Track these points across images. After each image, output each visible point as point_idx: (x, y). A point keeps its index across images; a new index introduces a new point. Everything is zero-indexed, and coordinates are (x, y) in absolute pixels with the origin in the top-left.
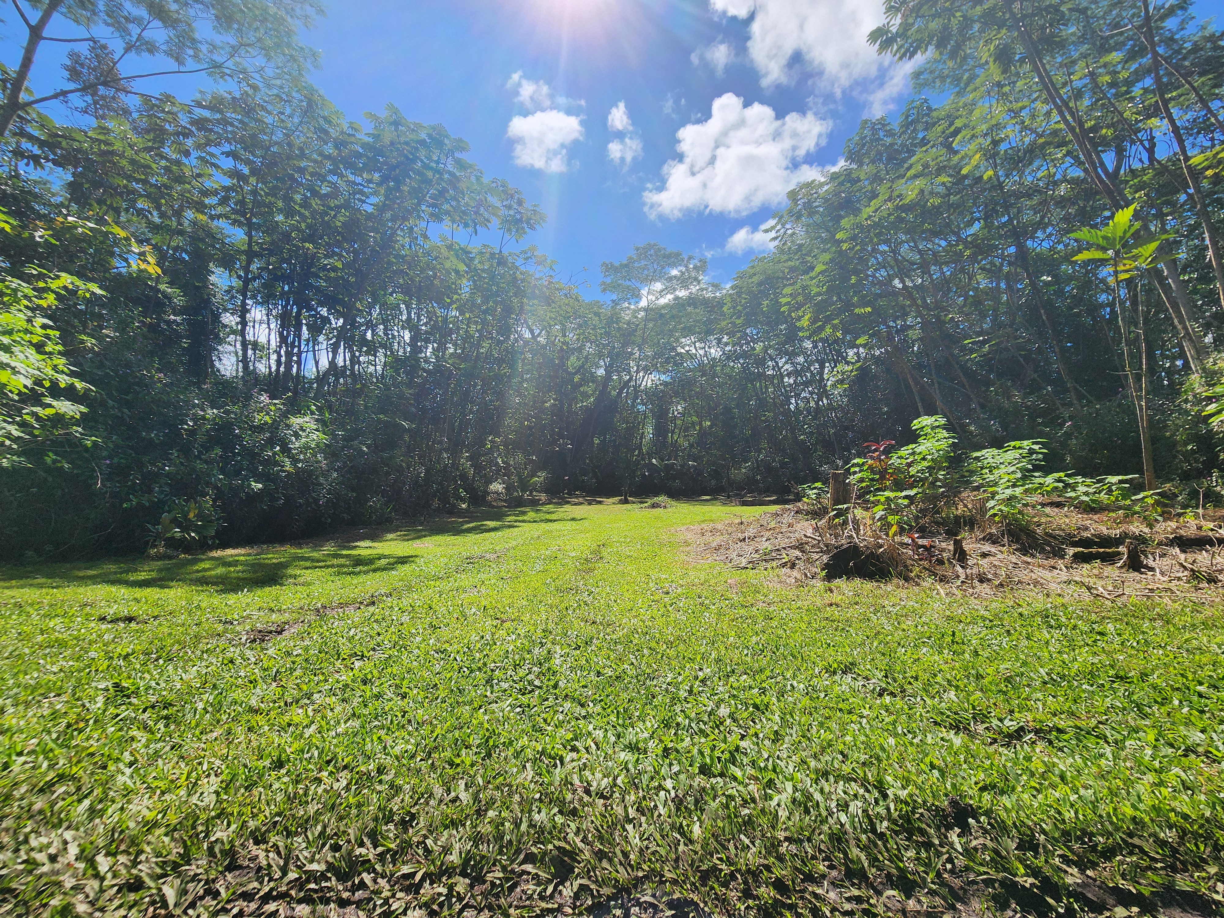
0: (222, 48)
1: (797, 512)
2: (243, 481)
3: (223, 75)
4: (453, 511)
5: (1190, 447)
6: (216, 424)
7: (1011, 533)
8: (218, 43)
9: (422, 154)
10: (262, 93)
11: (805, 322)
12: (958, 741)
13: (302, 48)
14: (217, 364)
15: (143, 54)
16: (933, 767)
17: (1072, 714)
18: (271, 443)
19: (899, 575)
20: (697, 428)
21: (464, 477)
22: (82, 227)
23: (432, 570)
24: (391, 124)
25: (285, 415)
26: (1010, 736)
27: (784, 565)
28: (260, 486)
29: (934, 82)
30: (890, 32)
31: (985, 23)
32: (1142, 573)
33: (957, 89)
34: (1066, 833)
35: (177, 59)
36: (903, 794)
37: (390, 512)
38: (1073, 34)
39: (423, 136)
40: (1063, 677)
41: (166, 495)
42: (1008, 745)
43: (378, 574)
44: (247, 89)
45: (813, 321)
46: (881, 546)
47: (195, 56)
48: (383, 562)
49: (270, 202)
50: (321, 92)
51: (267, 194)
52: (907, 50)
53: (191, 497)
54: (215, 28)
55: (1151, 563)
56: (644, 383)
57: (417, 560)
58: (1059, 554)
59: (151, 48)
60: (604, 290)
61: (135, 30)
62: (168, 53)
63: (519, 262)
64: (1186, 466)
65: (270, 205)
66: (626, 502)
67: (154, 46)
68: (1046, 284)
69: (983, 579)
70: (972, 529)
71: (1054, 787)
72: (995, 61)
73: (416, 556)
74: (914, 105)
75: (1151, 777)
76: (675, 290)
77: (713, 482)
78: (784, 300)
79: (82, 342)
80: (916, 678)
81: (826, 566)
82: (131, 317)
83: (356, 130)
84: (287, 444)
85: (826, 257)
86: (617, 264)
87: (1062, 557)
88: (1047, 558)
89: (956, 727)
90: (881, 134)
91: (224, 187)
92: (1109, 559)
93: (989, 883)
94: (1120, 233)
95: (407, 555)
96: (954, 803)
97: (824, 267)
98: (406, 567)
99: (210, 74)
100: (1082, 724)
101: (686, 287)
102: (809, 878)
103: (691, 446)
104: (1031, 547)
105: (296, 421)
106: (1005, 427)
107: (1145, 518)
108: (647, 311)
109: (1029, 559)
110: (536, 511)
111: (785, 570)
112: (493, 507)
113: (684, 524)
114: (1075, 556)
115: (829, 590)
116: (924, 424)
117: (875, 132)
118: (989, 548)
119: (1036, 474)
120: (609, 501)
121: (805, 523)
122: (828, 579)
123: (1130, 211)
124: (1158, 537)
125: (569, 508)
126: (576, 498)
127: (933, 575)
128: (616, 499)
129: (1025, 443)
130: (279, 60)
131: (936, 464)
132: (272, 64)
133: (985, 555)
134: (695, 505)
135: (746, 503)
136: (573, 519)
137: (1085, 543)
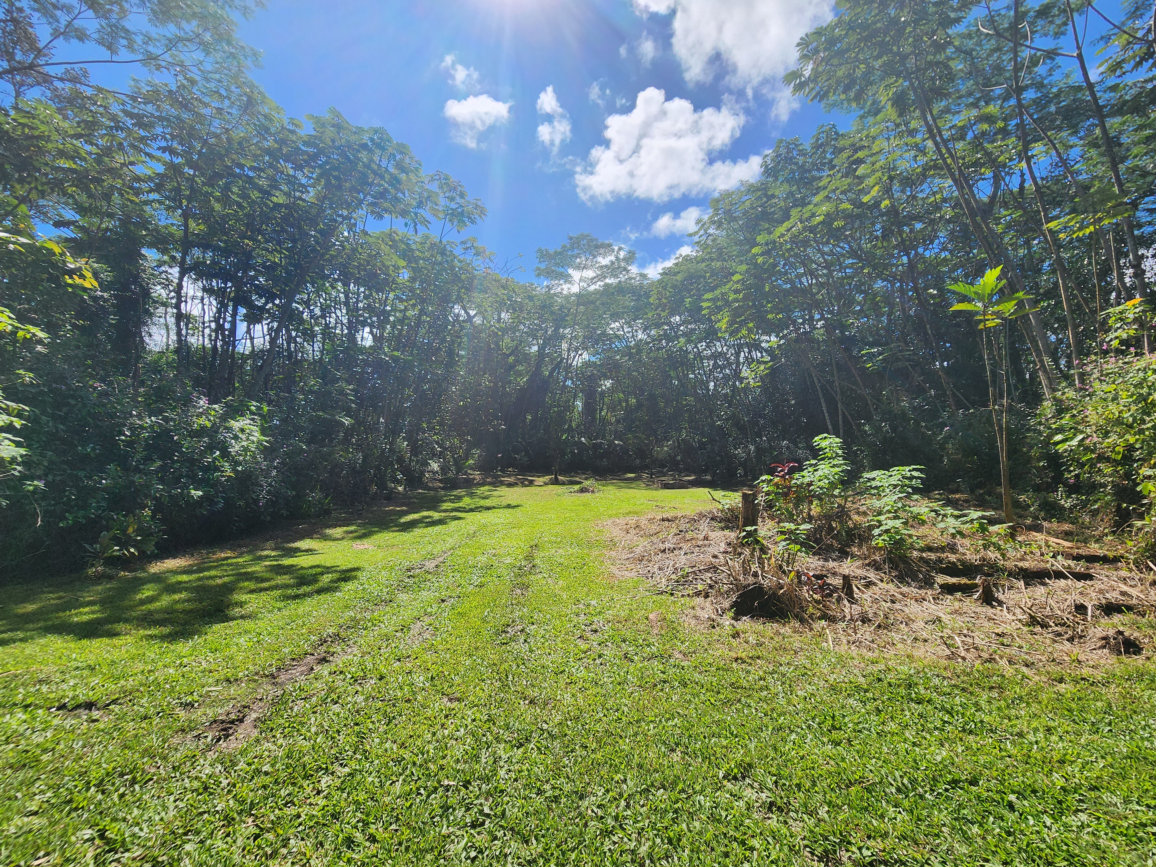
0: (159, 40)
1: (712, 519)
2: (182, 490)
3: (158, 67)
4: (391, 497)
5: (1041, 464)
6: (155, 432)
7: (891, 561)
8: (154, 35)
9: (363, 155)
10: (200, 85)
11: (723, 325)
13: (242, 47)
14: (147, 339)
15: (72, 40)
17: (913, 840)
18: (210, 448)
19: (797, 616)
20: (624, 404)
21: (400, 460)
22: (14, 243)
23: (374, 589)
24: (333, 126)
25: (224, 418)
27: (698, 594)
28: (200, 493)
29: (842, 103)
30: (804, 76)
31: (885, 72)
32: (993, 607)
33: (862, 112)
35: (109, 48)
37: (329, 503)
38: (961, 70)
39: (365, 138)
40: (912, 783)
41: (103, 511)
43: (322, 597)
44: (185, 82)
45: (731, 323)
46: (782, 588)
47: (130, 47)
48: (326, 579)
49: (207, 192)
50: (262, 89)
51: (204, 185)
52: (818, 93)
53: (130, 511)
54: (150, 20)
55: (1001, 597)
56: (575, 363)
57: (359, 574)
58: (928, 583)
59: (82, 36)
60: (539, 275)
61: (64, 18)
62: (100, 42)
63: (458, 251)
64: (1038, 481)
65: (208, 194)
66: (556, 482)
67: (85, 35)
68: (933, 296)
69: (865, 620)
70: (860, 546)
72: (893, 105)
73: (357, 569)
74: (824, 129)
76: (605, 277)
77: (638, 461)
78: (705, 305)
79: (19, 377)
80: (799, 787)
81: (735, 604)
82: (62, 320)
83: (296, 126)
84: (227, 447)
85: (744, 267)
86: (551, 252)
87: (931, 587)
88: (920, 588)
89: (826, 858)
90: (795, 153)
91: (158, 174)
92: (967, 590)
94: (988, 291)
95: (350, 566)
97: (741, 277)
98: (350, 586)
99: (144, 65)
100: (919, 854)
101: (616, 276)
103: (618, 421)
104: (908, 576)
105: (236, 425)
106: (894, 429)
107: (999, 549)
108: (578, 296)
109: (905, 589)
110: (471, 495)
111: (700, 600)
112: (429, 489)
113: (610, 516)
114: (941, 586)
115: (736, 635)
116: (824, 444)
117: (789, 151)
118: (872, 575)
119: (915, 497)
120: (540, 481)
121: (720, 533)
122: (736, 618)
123: (997, 271)
124: (1010, 565)
125: (503, 490)
126: (509, 476)
127: (824, 617)
128: (547, 478)
129: (907, 468)
130: (218, 56)
131: (833, 485)
132: (210, 59)
133: (869, 584)
134: (621, 487)
135: (667, 486)
136: (509, 506)
137: (951, 570)
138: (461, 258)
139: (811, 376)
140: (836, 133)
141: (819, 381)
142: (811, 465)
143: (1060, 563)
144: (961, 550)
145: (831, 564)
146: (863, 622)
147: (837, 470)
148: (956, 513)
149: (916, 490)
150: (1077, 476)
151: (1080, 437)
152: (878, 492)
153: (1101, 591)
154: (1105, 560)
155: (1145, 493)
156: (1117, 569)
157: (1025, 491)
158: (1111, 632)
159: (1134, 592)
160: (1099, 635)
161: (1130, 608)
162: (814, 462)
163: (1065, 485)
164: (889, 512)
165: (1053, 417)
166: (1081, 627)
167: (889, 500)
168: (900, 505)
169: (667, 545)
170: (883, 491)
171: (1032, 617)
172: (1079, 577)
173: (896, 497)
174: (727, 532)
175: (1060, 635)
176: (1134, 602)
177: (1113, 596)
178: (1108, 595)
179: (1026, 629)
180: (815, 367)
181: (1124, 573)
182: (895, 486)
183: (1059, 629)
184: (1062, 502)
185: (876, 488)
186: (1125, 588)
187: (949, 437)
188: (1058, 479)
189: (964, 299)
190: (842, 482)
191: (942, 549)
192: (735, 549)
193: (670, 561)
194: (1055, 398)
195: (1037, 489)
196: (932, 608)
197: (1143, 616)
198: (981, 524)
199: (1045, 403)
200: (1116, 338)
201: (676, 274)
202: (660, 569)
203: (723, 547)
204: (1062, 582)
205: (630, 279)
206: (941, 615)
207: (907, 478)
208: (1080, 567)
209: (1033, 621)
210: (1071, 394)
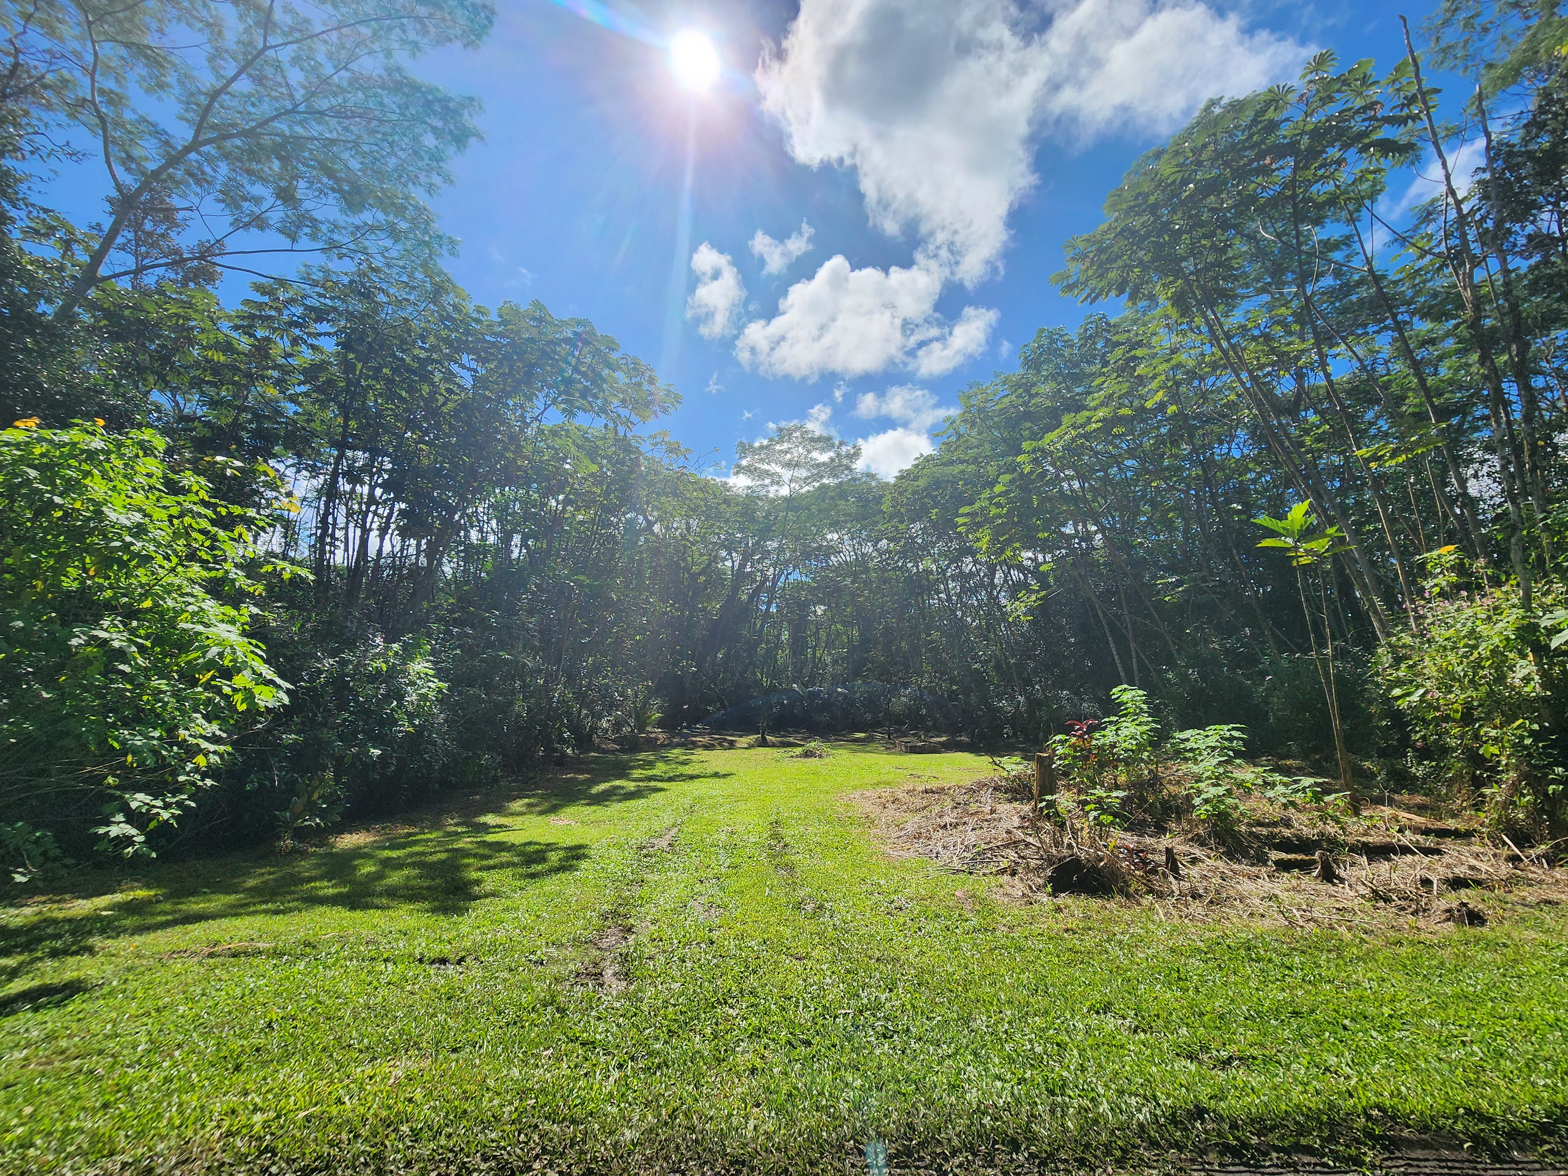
0: (346, 229)
1: (995, 789)
2: (360, 748)
3: (341, 256)
4: (563, 762)
5: (1384, 723)
6: (331, 677)
7: (1217, 835)
8: (343, 224)
11: (983, 545)
12: (1193, 1067)
15: (254, 231)
16: (1182, 1085)
17: (1262, 1046)
18: (385, 696)
19: (1121, 891)
20: (845, 639)
21: (569, 713)
22: (231, 468)
25: (404, 661)
26: (1224, 1062)
27: (1003, 871)
28: (379, 752)
32: (1334, 885)
34: (1252, 1120)
35: (291, 237)
36: (1168, 1102)
39: (568, 331)
40: (1258, 1012)
42: (1223, 1069)
44: (368, 271)
45: (993, 541)
46: (1101, 860)
48: (554, 856)
50: (452, 276)
54: (341, 209)
55: (1343, 874)
56: (781, 584)
58: (1262, 860)
59: (263, 225)
60: (739, 474)
62: (282, 231)
63: (645, 447)
64: (1382, 744)
66: (763, 743)
67: (267, 224)
68: (1238, 512)
69: (1195, 896)
70: (1178, 820)
71: (1248, 1095)
74: (1093, 319)
75: (1300, 1088)
76: (822, 477)
77: (868, 716)
78: (960, 521)
80: (1158, 1016)
81: (1051, 879)
83: (481, 313)
84: (404, 696)
85: (1005, 476)
86: (756, 445)
87: (1265, 864)
88: (1252, 865)
89: (1191, 1057)
90: (1060, 344)
92: (1305, 867)
93: (1216, 1145)
94: (1297, 527)
96: (1196, 1106)
97: (1004, 488)
99: (325, 253)
100: (1267, 1053)
101: (836, 476)
102: (1133, 1146)
103: (837, 662)
104: (1237, 852)
105: (412, 667)
106: (1203, 677)
107: (1338, 822)
108: (788, 500)
109: (1236, 866)
110: (666, 760)
111: (1006, 878)
112: (604, 751)
113: (855, 788)
114: (1276, 863)
115: (1059, 910)
116: (1126, 697)
117: (1052, 341)
118: (1198, 852)
119: (1238, 761)
120: (743, 741)
121: (1008, 806)
122: (1054, 894)
123: (1304, 506)
124: (1351, 840)
125: (701, 755)
126: (701, 734)
127: (1151, 891)
128: (752, 738)
129: (1226, 727)
130: (408, 243)
131: (1141, 748)
132: (399, 247)
133: (1194, 861)
134: (856, 751)
135: (914, 750)
136: (716, 775)
137: (1285, 845)
138: (649, 455)
139: (1093, 608)
140: (1107, 323)
141: (1105, 615)
142: (1111, 723)
143: (1408, 838)
144: (1296, 825)
145: (1148, 840)
146: (1194, 897)
147: (1145, 728)
148: (1286, 779)
149: (1238, 754)
150: (1424, 738)
151: (1421, 691)
152: (1193, 756)
153: (1448, 866)
154: (1456, 834)
155: (1488, 756)
156: (1470, 844)
157: (1368, 757)
158: (1455, 905)
159: (1483, 866)
160: (1443, 908)
161: (1479, 883)
162: (1114, 719)
163: (1415, 750)
164: (1209, 778)
165: (1391, 666)
166: (1424, 900)
167: (1208, 764)
168: (1221, 770)
169: (947, 819)
170: (1200, 754)
171: (1374, 891)
172: (1427, 851)
173: (1216, 761)
174: (1016, 804)
175: (1403, 909)
176: (1483, 876)
177: (1461, 871)
178: (1456, 870)
179: (1368, 904)
180: (1098, 597)
181: (1476, 848)
182: (1213, 748)
183: (1403, 903)
184: (1413, 770)
185: (1192, 750)
186: (1473, 862)
187: (1273, 688)
188: (1405, 741)
189: (1272, 534)
190: (1151, 743)
191: (1275, 824)
192: (1032, 823)
193: (955, 837)
194: (1390, 645)
195: (1383, 754)
196: (1266, 886)
197: (1492, 891)
198: (1314, 792)
199: (1380, 651)
200: (1436, 585)
201: (916, 479)
202: (944, 847)
203: (1016, 821)
204: (1409, 858)
205: (854, 479)
206: (1277, 892)
207: (1226, 739)
208: (1430, 842)
209: (1376, 895)
210: (1407, 640)
